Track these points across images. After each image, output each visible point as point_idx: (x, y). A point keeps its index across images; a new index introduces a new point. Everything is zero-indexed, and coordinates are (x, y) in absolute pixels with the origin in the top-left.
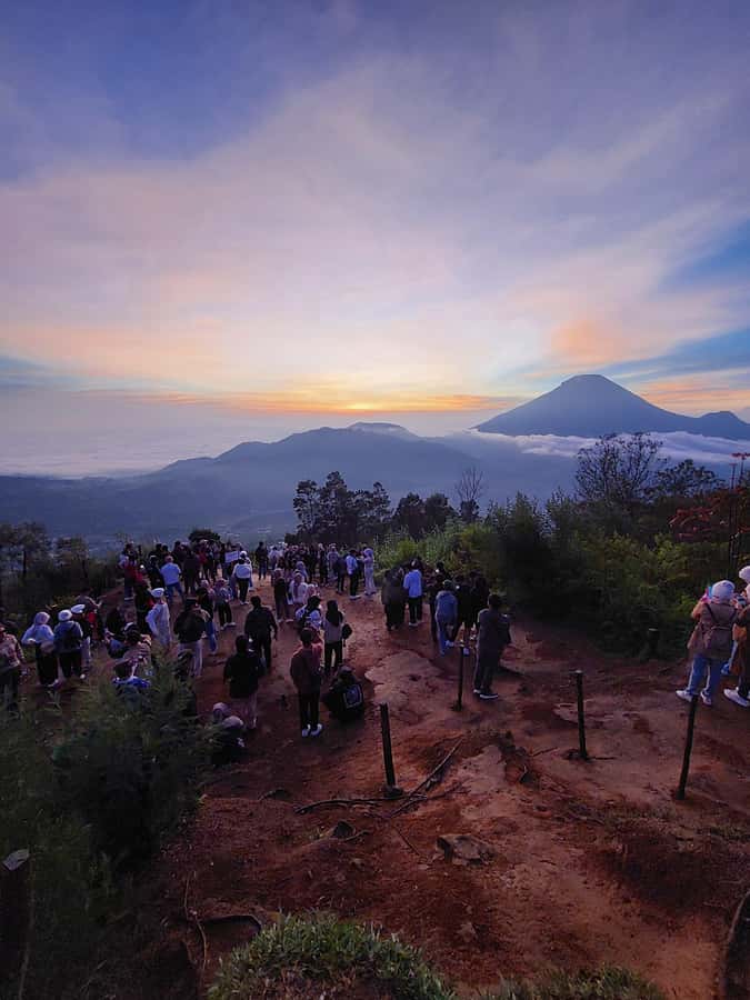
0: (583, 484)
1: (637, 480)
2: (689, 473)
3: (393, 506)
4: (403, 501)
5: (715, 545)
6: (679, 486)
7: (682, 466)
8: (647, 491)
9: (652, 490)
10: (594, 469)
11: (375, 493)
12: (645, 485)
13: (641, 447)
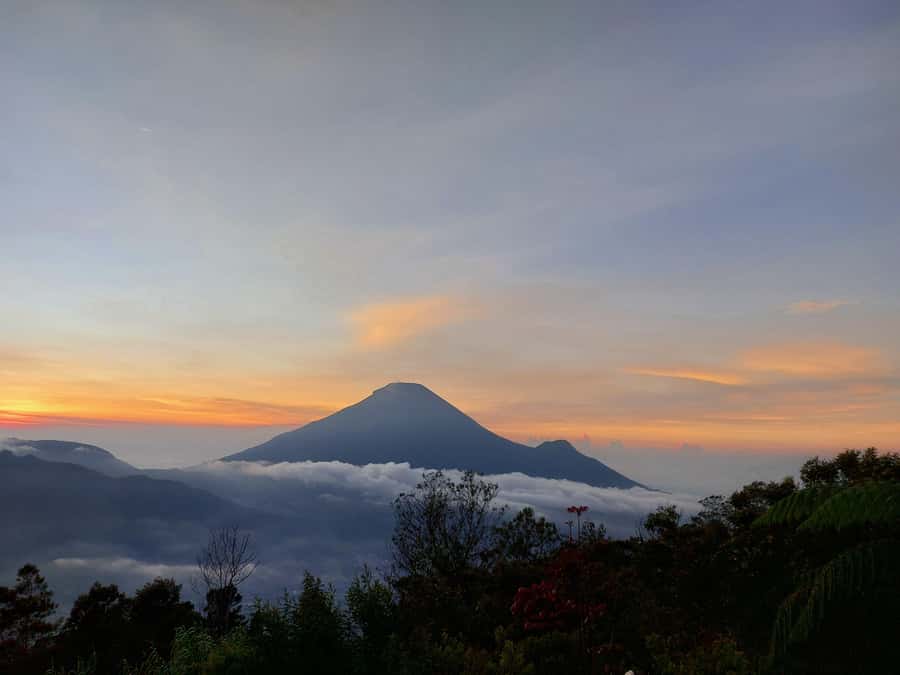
0: (404, 551)
1: (472, 541)
2: (529, 528)
3: (61, 614)
4: (82, 604)
5: (565, 634)
6: (520, 548)
7: (520, 517)
8: (484, 556)
9: (491, 554)
10: (417, 523)
11: (21, 589)
12: (480, 546)
13: (473, 493)
